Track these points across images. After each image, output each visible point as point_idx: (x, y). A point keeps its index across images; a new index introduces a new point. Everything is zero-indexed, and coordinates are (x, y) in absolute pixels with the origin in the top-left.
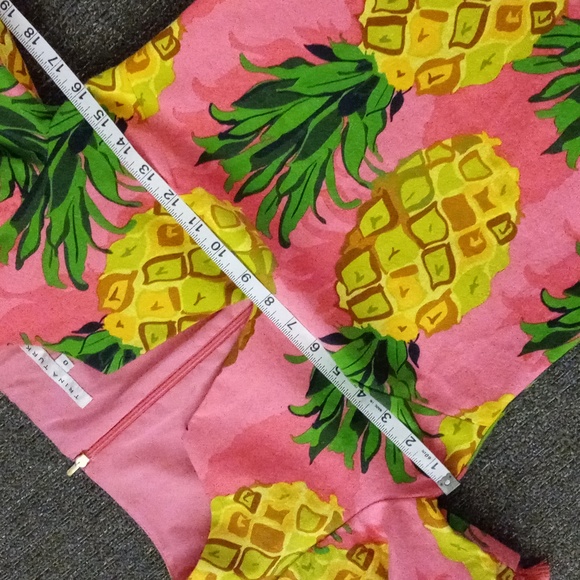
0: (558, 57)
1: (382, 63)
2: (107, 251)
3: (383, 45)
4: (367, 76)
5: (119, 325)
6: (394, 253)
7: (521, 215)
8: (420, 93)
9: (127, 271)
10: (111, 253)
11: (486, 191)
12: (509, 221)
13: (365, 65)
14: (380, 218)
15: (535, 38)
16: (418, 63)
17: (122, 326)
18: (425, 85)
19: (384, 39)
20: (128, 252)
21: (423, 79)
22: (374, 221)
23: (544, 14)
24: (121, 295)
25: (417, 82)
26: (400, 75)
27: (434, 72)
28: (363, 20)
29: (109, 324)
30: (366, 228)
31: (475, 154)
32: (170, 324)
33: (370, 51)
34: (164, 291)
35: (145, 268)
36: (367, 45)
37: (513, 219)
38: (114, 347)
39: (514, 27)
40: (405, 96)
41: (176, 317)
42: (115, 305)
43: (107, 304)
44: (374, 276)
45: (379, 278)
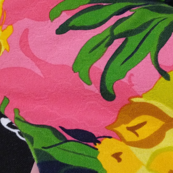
5: (117, 156)
10: (168, 78)
17: (119, 160)
24: (145, 133)
42: (129, 136)
43: (122, 129)
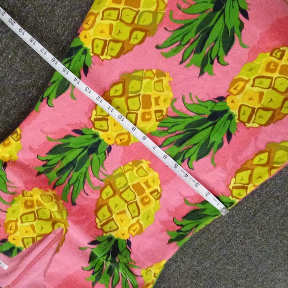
0: (167, 131)
1: (102, 135)
2: (6, 212)
3: (101, 128)
4: (97, 140)
6: (116, 205)
7: (162, 189)
8: (117, 145)
9: (15, 219)
11: (147, 181)
12: (158, 192)
13: (95, 136)
14: (109, 192)
15: (158, 123)
16: (115, 135)
17: (15, 240)
18: (119, 142)
19: (101, 126)
20: (14, 212)
21: (118, 140)
22: (107, 194)
23: (160, 114)
24: (13, 228)
25: (115, 141)
26: (109, 139)
27: (122, 137)
28: (92, 119)
29: (10, 239)
30: (104, 196)
31: (142, 167)
32: (33, 238)
33: (96, 131)
34: (29, 226)
35: (21, 218)
36: (95, 128)
37: (159, 191)
38: (13, 248)
39: (149, 120)
40: (112, 147)
41: (35, 235)
42: (12, 232)
43: (8, 231)
44: (110, 215)
45: (112, 215)
